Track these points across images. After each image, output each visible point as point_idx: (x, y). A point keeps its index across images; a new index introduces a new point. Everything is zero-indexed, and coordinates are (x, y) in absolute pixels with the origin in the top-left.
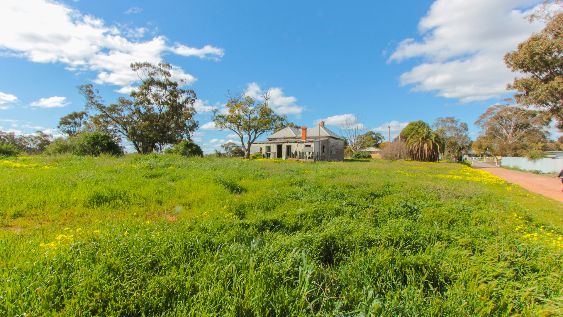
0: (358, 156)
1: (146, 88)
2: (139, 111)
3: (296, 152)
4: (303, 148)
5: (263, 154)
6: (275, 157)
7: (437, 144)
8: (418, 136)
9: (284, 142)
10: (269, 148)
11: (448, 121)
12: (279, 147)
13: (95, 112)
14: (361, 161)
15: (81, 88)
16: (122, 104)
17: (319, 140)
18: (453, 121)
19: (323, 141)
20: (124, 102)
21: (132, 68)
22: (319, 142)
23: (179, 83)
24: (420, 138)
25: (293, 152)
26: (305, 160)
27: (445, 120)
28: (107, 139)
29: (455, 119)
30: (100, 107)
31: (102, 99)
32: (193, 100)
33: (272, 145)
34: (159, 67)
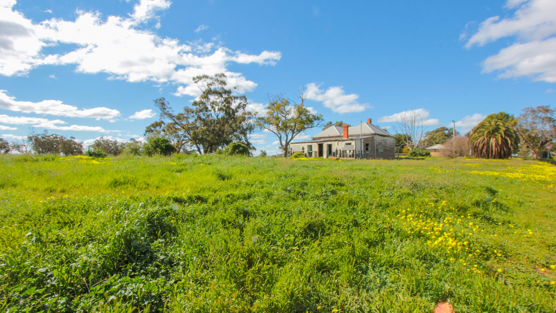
0: (414, 154)
1: (205, 97)
2: (200, 118)
3: (337, 151)
4: (343, 147)
5: (305, 153)
6: (316, 156)
7: (508, 138)
8: (483, 130)
9: (324, 141)
10: (310, 147)
11: (540, 111)
12: (321, 146)
13: (168, 121)
14: (418, 159)
15: (156, 102)
16: (186, 113)
17: (360, 137)
18: (547, 111)
19: (366, 139)
20: (187, 110)
21: (194, 81)
22: (361, 139)
23: (233, 90)
24: (486, 132)
25: (334, 150)
26: (345, 158)
27: (536, 109)
28: (166, 143)
29: (551, 108)
30: (171, 116)
31: (172, 110)
32: (244, 105)
33: (313, 144)
34: (216, 78)
